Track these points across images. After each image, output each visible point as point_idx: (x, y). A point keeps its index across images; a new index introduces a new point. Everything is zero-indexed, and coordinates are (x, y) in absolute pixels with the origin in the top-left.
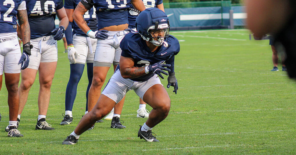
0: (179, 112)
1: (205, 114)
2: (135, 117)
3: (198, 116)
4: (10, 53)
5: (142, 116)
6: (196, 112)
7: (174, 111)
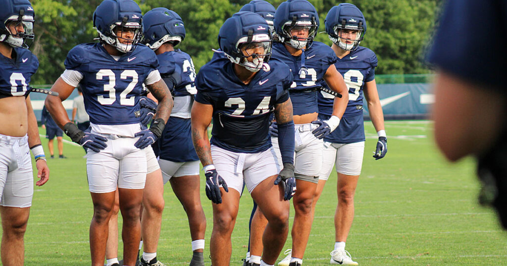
0: (399, 256)
1: (442, 260)
2: (327, 264)
3: (429, 263)
4: (129, 156)
5: (338, 262)
6: (427, 257)
7: (391, 254)
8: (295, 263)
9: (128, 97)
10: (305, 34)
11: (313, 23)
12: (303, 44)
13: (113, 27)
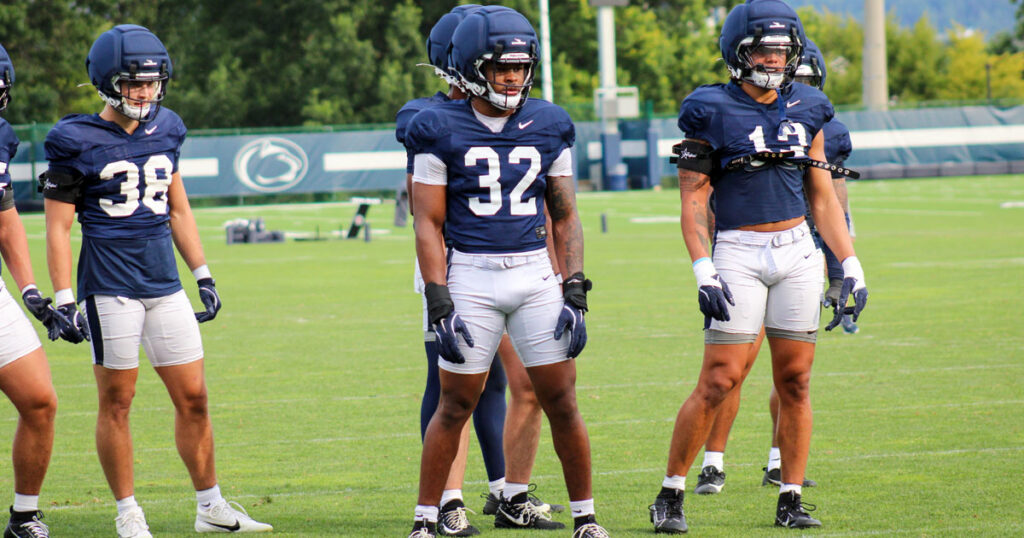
8: (789, 493)
9: (524, 200)
10: (780, 61)
11: (793, 38)
12: (776, 80)
13: (479, 63)
